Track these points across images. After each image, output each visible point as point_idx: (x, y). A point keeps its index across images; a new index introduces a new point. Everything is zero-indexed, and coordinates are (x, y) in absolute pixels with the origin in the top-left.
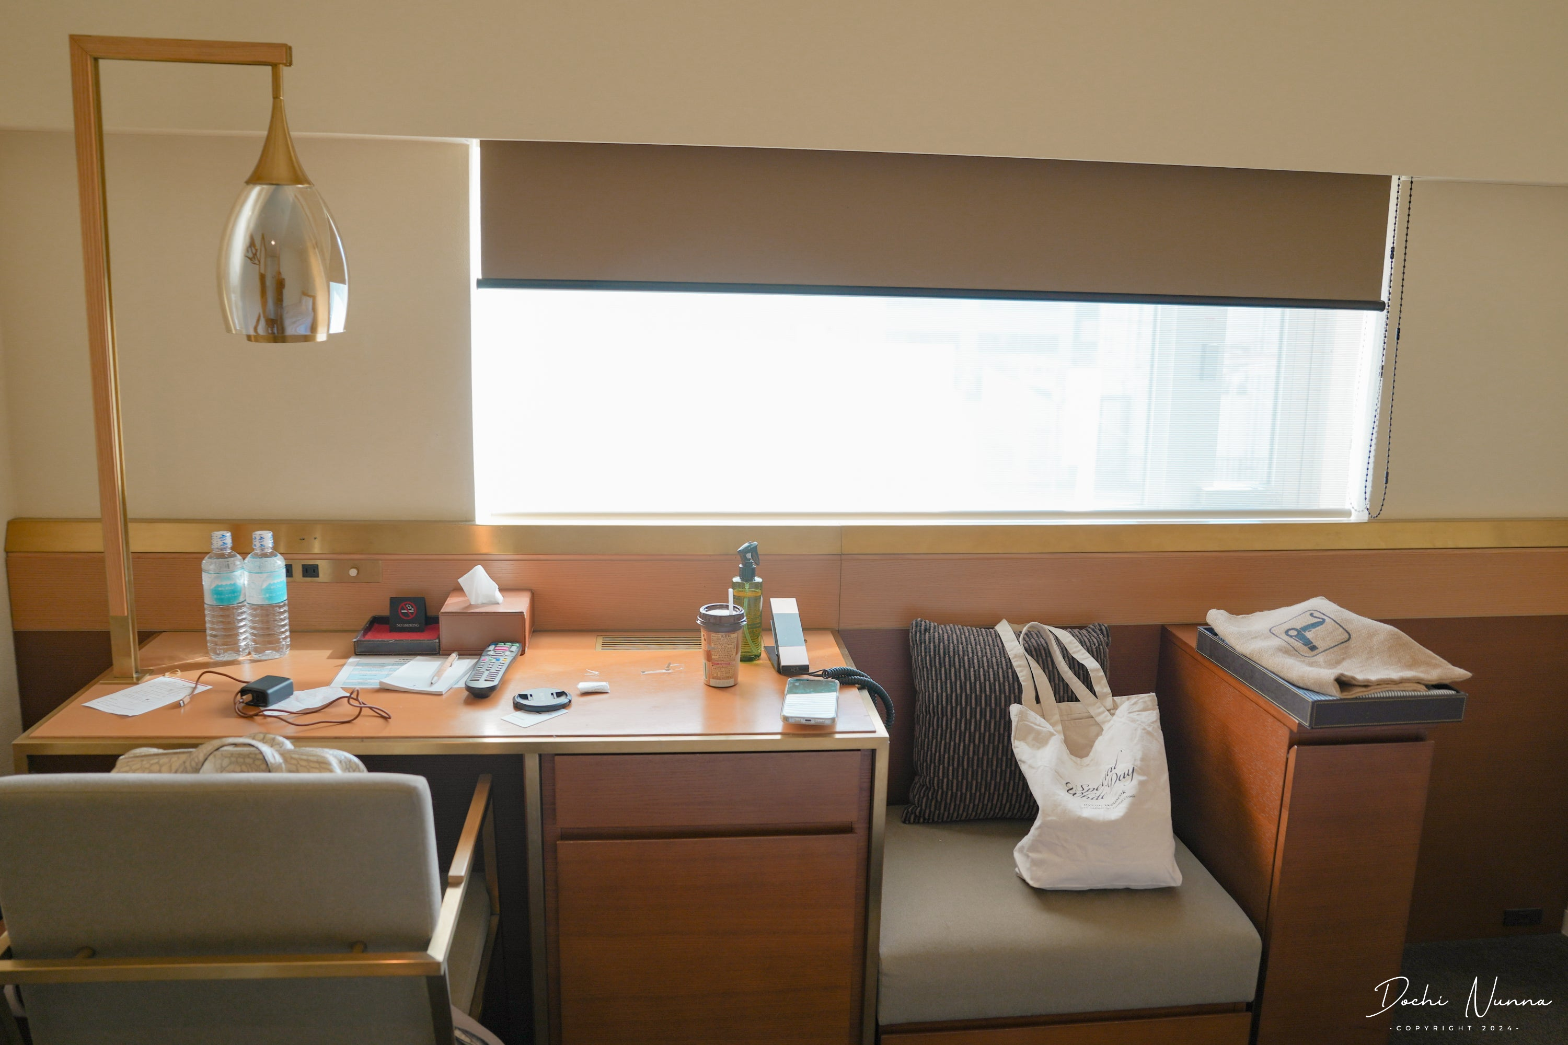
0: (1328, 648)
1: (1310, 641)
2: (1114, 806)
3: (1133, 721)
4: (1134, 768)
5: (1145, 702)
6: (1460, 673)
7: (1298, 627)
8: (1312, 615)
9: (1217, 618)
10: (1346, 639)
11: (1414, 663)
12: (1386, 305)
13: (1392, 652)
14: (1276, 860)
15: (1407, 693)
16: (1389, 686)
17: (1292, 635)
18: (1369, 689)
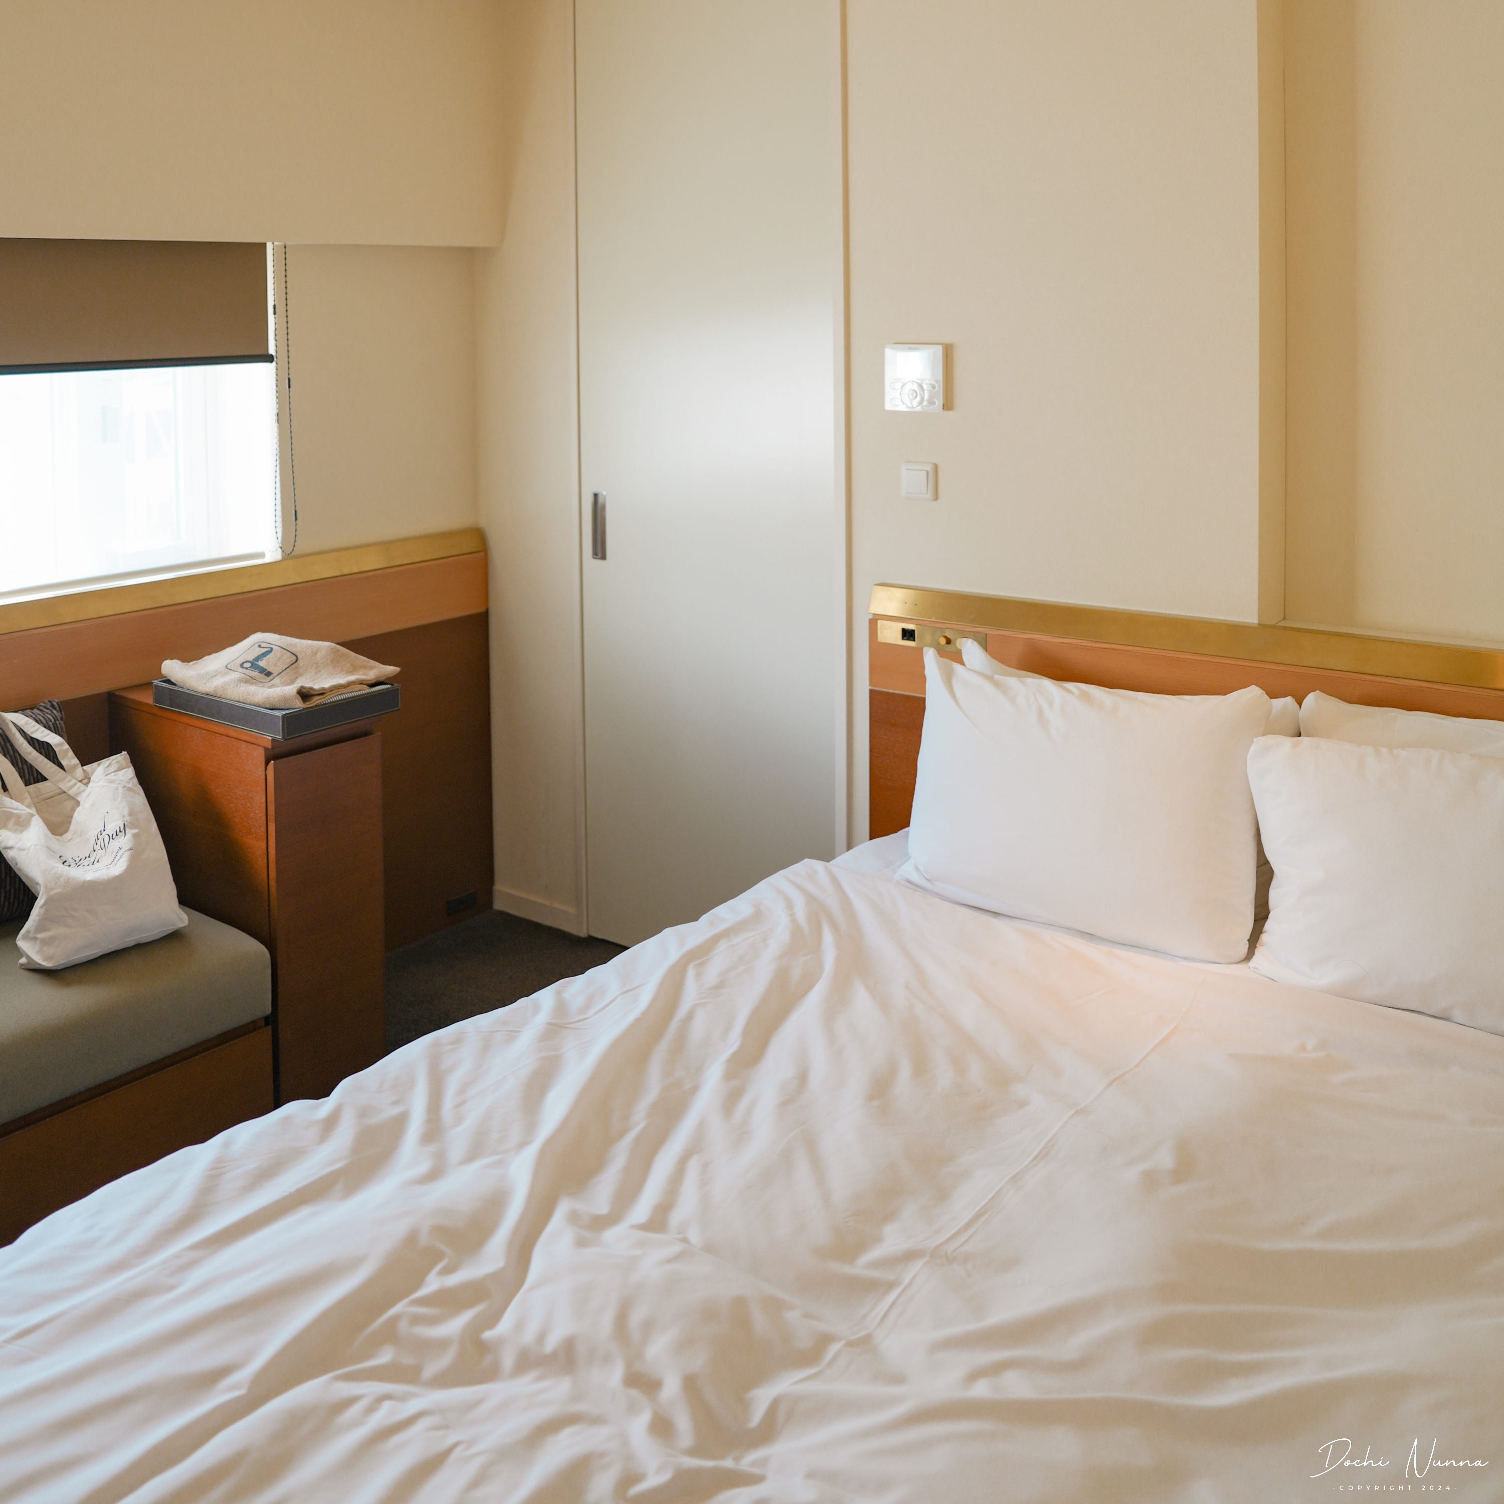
0: (281, 671)
1: (264, 669)
2: (114, 863)
3: (112, 782)
4: (124, 824)
5: (118, 762)
6: (391, 670)
7: (251, 659)
8: (259, 646)
9: (172, 668)
10: (294, 661)
11: (354, 669)
12: (275, 357)
13: (335, 662)
14: (270, 872)
15: (355, 693)
16: (339, 690)
17: (247, 666)
18: (325, 695)
